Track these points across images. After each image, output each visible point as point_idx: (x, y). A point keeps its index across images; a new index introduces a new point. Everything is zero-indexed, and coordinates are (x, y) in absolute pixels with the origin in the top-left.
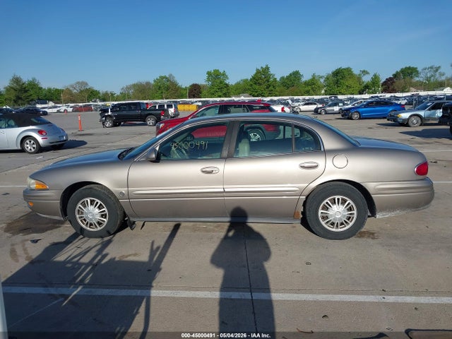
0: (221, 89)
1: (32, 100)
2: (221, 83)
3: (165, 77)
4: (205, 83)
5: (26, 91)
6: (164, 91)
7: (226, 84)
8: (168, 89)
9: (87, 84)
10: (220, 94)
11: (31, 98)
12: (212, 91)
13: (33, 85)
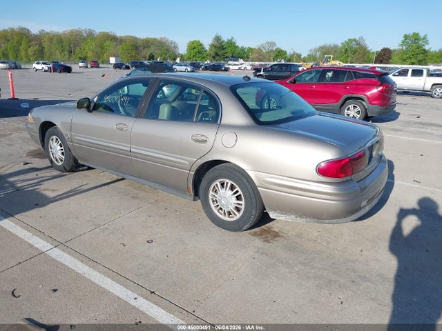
0: (415, 55)
1: (227, 57)
2: (418, 48)
3: (355, 40)
4: (398, 48)
5: (223, 49)
6: (350, 55)
7: (425, 50)
8: (355, 52)
9: (275, 44)
10: (413, 60)
11: (227, 55)
12: (404, 57)
13: (231, 44)
